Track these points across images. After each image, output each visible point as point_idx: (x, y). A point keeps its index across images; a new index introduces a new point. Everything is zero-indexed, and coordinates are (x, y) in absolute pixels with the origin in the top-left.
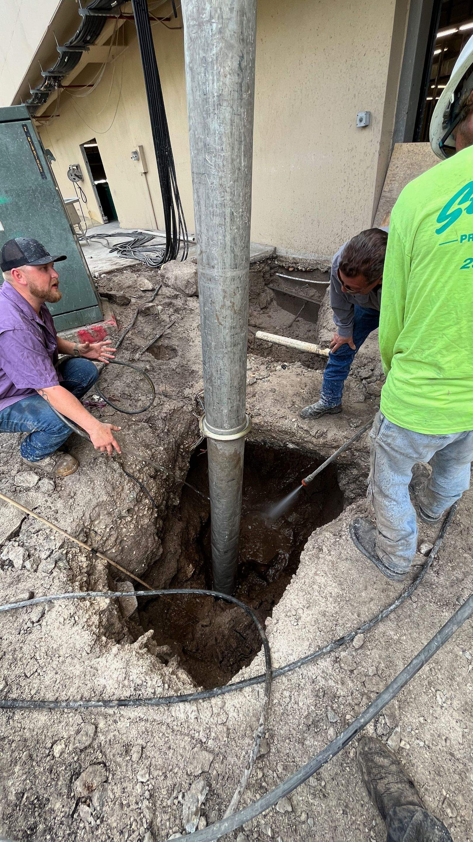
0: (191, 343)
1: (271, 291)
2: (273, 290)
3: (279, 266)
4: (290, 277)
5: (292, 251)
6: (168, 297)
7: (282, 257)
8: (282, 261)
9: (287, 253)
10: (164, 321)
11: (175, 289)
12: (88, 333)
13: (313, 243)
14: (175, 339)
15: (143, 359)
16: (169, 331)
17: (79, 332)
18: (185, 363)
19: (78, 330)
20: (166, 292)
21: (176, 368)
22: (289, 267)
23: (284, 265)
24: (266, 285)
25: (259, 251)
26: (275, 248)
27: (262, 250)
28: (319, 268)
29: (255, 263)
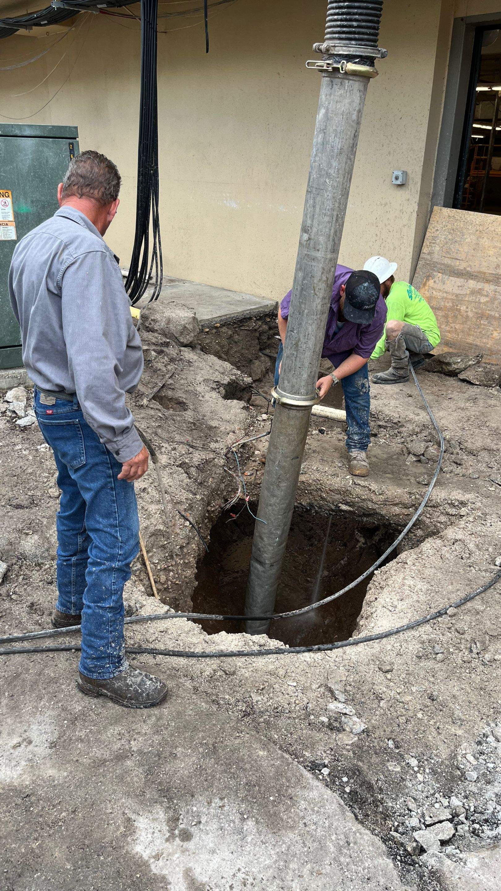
0: (201, 398)
11: (165, 335)
25: (255, 303)
26: (275, 303)
27: (260, 303)
29: (250, 318)
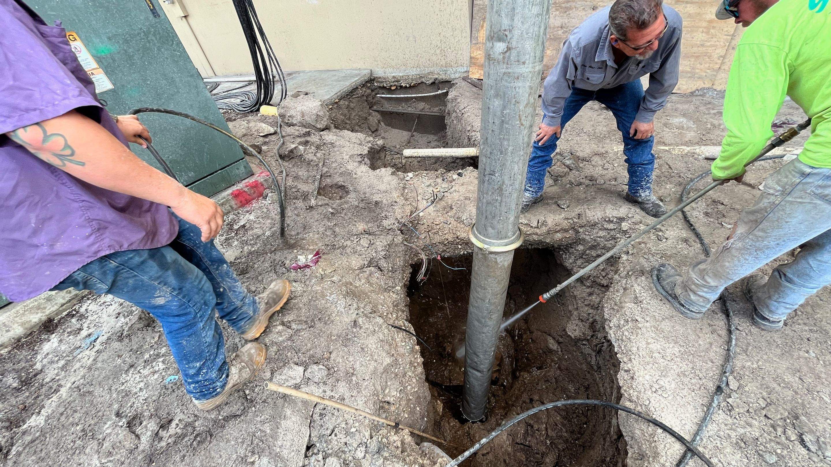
0: (354, 176)
1: (376, 113)
2: (378, 111)
3: (380, 87)
4: (394, 96)
5: (391, 70)
6: (298, 136)
7: (380, 78)
8: (383, 82)
9: (385, 73)
10: (312, 161)
11: (305, 126)
12: (245, 191)
13: (412, 58)
14: (336, 176)
15: (320, 203)
16: (325, 169)
17: (232, 194)
18: (363, 196)
19: (229, 191)
20: (293, 131)
21: (359, 204)
22: (391, 86)
23: (385, 85)
24: (370, 108)
25: (357, 75)
26: (371, 70)
27: (359, 74)
28: (423, 80)
29: (357, 88)
